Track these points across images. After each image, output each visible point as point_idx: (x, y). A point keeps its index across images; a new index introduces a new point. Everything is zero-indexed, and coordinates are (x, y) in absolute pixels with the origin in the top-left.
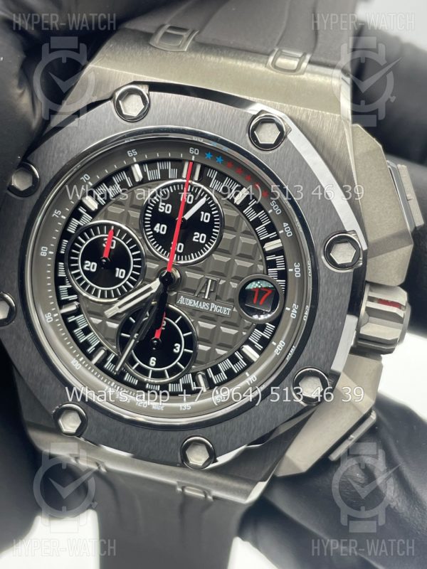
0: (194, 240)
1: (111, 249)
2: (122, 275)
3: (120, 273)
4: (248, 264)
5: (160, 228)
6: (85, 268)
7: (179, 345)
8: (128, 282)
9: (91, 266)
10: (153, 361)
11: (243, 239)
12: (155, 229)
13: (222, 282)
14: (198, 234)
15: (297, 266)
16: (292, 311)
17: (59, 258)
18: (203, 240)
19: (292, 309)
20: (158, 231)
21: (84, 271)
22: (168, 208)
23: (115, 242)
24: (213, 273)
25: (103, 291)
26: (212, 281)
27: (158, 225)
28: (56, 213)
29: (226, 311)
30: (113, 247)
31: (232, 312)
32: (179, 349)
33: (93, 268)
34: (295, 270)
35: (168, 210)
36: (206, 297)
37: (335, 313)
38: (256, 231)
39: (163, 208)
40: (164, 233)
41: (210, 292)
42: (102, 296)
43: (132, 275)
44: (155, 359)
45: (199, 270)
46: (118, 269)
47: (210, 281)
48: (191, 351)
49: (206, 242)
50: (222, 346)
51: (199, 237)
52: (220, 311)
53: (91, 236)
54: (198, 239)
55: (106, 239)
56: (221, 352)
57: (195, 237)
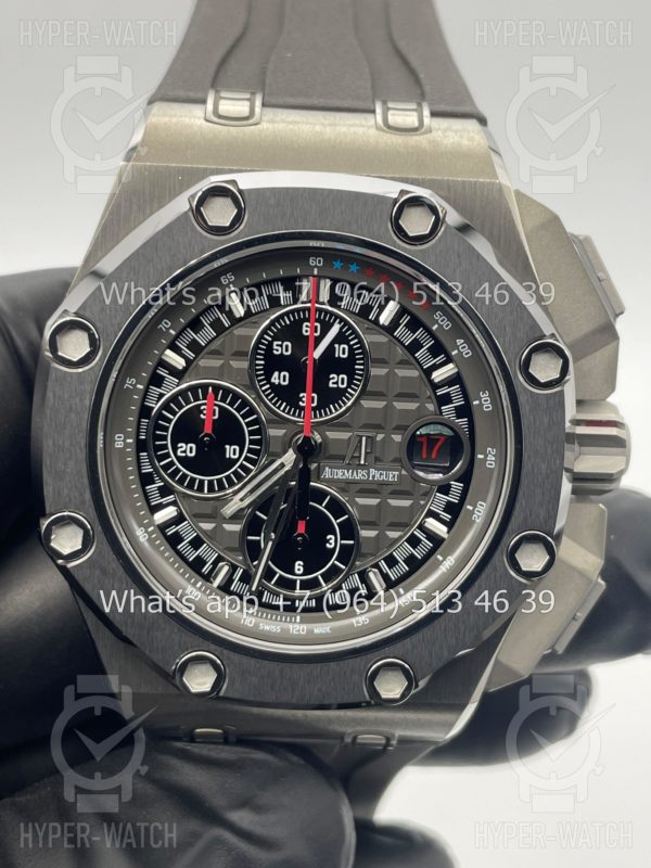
0: (331, 385)
1: (214, 420)
2: (234, 454)
3: (231, 451)
4: (413, 406)
5: (280, 378)
6: (179, 454)
7: (333, 537)
8: (245, 463)
9: (188, 449)
10: (299, 566)
11: (401, 372)
12: (273, 380)
13: (380, 437)
14: (335, 376)
15: (485, 396)
16: (488, 458)
17: (141, 446)
18: (343, 383)
19: (486, 456)
20: (277, 382)
21: (178, 458)
22: (287, 346)
23: (217, 409)
24: (366, 426)
25: (211, 482)
26: (368, 437)
27: (276, 374)
28: (130, 382)
29: (392, 476)
30: (216, 417)
31: (400, 476)
32: (332, 542)
33: (191, 452)
34: (483, 401)
35: (287, 350)
36: (362, 462)
37: (549, 450)
38: (415, 358)
39: (279, 348)
40: (286, 383)
41: (366, 453)
42: (211, 489)
43: (250, 451)
44: (301, 563)
45: (345, 426)
46: (227, 447)
47: (364, 439)
48: (352, 542)
49: (349, 386)
50: (394, 526)
51: (337, 380)
52: (383, 477)
53: (180, 407)
54: (337, 383)
55: (202, 408)
56: (393, 534)
57: (331, 382)
